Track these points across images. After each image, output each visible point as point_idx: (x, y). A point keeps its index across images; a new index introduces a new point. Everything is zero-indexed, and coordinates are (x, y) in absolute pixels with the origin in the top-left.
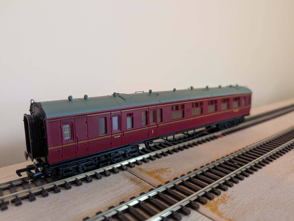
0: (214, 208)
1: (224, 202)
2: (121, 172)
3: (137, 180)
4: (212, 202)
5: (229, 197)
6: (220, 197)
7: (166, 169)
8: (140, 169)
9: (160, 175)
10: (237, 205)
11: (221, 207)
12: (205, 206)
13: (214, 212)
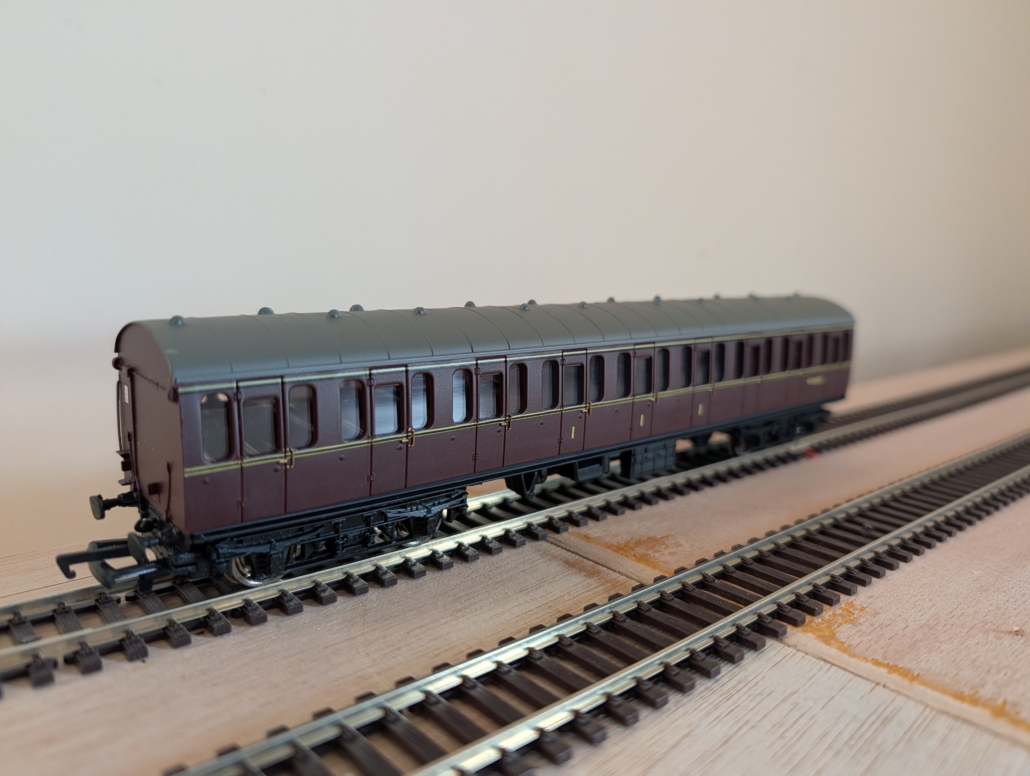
0: (827, 633)
1: (849, 618)
2: (530, 546)
3: (583, 564)
4: (817, 620)
5: (862, 609)
6: (837, 609)
7: (663, 538)
8: (585, 536)
9: (650, 552)
10: (889, 628)
11: (845, 632)
12: (800, 629)
13: (827, 642)
